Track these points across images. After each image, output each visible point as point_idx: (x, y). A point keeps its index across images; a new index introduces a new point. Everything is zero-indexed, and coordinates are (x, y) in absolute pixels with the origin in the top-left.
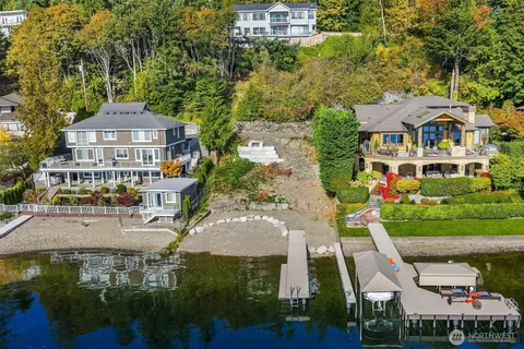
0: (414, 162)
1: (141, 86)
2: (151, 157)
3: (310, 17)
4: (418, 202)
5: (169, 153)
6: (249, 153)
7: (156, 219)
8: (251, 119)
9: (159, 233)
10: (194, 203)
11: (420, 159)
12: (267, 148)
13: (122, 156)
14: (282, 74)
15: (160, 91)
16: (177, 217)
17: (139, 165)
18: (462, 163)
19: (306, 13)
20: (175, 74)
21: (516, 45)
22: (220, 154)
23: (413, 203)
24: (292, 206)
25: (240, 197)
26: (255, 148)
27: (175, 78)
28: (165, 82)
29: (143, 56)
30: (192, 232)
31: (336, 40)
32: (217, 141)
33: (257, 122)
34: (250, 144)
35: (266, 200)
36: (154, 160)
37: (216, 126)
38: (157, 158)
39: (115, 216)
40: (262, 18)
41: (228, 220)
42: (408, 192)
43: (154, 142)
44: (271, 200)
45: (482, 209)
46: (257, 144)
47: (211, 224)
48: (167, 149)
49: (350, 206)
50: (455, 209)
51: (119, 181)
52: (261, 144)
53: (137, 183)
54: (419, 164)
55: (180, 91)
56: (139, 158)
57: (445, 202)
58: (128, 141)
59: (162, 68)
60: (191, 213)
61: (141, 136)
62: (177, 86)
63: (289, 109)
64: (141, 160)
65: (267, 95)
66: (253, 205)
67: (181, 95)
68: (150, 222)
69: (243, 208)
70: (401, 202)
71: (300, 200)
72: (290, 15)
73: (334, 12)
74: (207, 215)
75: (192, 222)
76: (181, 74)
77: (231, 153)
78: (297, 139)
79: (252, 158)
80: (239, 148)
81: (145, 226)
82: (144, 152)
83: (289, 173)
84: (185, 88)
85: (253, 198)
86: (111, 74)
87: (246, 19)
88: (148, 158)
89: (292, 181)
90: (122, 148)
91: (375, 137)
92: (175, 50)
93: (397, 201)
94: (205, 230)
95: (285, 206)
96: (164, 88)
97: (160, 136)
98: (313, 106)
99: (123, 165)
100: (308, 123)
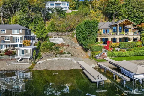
0: (116, 37)
1: (14, 20)
2: (19, 40)
3: (68, 5)
4: (119, 51)
5: (26, 38)
6: (53, 40)
7: (22, 60)
8: (52, 31)
9: (24, 64)
10: (36, 54)
11: (118, 36)
12: (59, 38)
13: (7, 39)
14: (61, 19)
15: (21, 22)
16: (30, 59)
17: (14, 42)
18: (132, 37)
19: (66, 4)
20: (26, 16)
21: (131, 10)
22: (43, 41)
23: (117, 51)
24: (73, 55)
25: (53, 53)
26: (55, 38)
27: (26, 18)
28: (23, 19)
29: (15, 11)
30: (38, 63)
31: (75, 12)
32: (42, 36)
33: (54, 33)
34: (54, 37)
35: (63, 53)
36: (20, 40)
37: (42, 31)
38: (21, 40)
39: (4, 60)
40: (53, 5)
41: (51, 59)
42: (115, 47)
43: (21, 34)
44: (65, 53)
45: (141, 52)
46: (56, 37)
47: (45, 60)
48: (25, 37)
49: (96, 52)
50: (132, 53)
51: (6, 49)
52: (57, 37)
53: (12, 49)
54: (118, 37)
55: (28, 22)
56: (14, 40)
57: (127, 50)
58: (10, 34)
59: (22, 15)
60: (36, 57)
61: (16, 32)
62: (27, 21)
63: (65, 28)
64: (15, 41)
65: (57, 24)
66: (58, 55)
67: (28, 24)
68: (19, 61)
69: (54, 56)
70: (113, 51)
71: (75, 53)
72: (61, 4)
73: (72, 7)
74: (42, 58)
75: (37, 60)
76: (28, 17)
77: (47, 41)
78: (68, 36)
79: (54, 42)
80: (50, 39)
81: (17, 62)
82: (16, 38)
83: (68, 46)
84: (29, 22)
85: (58, 53)
86: (3, 17)
87: (48, 5)
88: (17, 40)
89: (70, 48)
90: (8, 36)
91: (100, 30)
92: (27, 9)
93: (112, 50)
94: (43, 63)
95: (70, 55)
96: (22, 21)
97: (23, 32)
98: (73, 26)
99: (8, 42)
100: (70, 32)
